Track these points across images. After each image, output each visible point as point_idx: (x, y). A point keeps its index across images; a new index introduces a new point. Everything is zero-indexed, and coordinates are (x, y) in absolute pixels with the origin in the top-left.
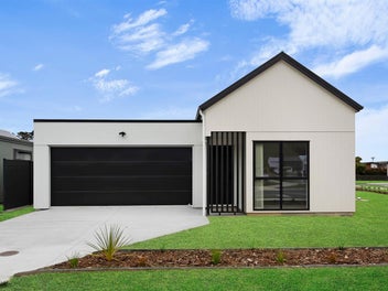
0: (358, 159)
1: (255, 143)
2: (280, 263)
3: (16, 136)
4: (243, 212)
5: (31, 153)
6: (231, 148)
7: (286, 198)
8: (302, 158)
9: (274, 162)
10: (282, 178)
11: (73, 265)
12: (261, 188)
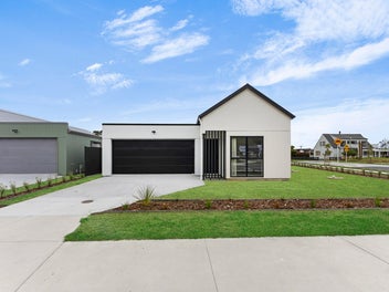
0: (292, 147)
1: (232, 137)
2: (246, 208)
3: (92, 133)
4: (224, 178)
5: (100, 143)
6: (217, 140)
7: (250, 170)
8: (259, 146)
9: (243, 149)
10: (247, 158)
11: (125, 208)
12: (235, 164)
